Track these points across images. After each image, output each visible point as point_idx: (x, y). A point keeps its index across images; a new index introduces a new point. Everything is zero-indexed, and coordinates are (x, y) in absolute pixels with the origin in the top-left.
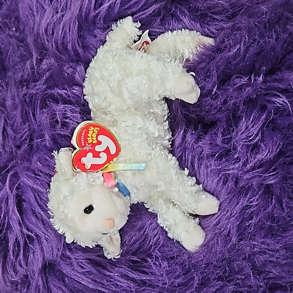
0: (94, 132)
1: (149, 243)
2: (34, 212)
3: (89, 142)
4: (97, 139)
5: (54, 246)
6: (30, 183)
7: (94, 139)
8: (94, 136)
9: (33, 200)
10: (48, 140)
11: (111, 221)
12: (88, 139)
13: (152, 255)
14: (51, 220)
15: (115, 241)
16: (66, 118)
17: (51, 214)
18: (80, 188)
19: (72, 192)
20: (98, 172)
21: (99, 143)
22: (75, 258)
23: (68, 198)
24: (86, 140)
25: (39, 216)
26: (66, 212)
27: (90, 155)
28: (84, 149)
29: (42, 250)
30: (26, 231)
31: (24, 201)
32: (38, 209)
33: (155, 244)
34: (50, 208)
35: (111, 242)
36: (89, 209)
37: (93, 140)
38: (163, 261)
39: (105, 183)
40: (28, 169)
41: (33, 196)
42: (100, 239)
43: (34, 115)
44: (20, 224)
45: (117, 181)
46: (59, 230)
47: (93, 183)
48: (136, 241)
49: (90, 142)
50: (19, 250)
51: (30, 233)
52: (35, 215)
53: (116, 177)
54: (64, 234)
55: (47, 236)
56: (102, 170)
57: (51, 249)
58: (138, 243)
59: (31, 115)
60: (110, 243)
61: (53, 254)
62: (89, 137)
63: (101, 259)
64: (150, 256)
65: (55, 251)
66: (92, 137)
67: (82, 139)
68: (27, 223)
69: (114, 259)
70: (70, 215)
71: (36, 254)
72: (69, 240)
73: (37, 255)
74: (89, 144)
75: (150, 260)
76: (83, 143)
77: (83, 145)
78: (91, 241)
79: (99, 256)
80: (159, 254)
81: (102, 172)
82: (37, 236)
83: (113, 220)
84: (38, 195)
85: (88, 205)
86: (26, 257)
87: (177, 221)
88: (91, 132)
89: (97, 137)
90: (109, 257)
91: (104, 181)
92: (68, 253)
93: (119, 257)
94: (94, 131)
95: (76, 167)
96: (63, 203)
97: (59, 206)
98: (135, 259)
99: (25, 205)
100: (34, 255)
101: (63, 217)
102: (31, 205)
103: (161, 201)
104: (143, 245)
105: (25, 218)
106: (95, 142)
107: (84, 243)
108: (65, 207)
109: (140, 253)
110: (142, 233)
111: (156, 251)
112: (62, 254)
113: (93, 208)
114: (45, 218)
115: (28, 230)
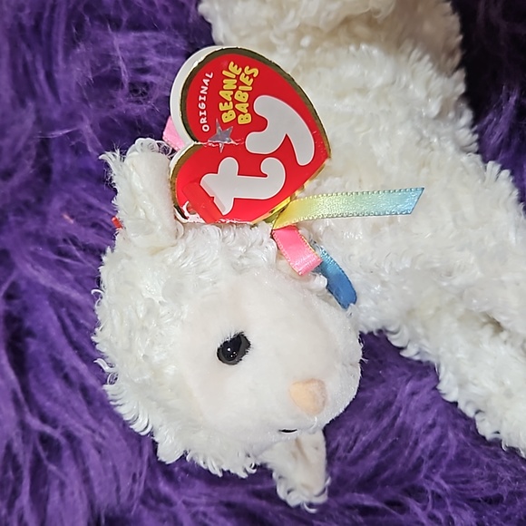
0: (239, 83)
1: (411, 454)
2: (58, 366)
3: (225, 121)
4: (251, 110)
5: (122, 467)
6: (44, 277)
7: (243, 107)
8: (242, 96)
9: (54, 330)
10: (92, 141)
11: (313, 387)
12: (222, 107)
13: (422, 490)
14: (107, 387)
15: (309, 451)
16: (145, 71)
17: (106, 368)
18: (202, 277)
19: (175, 291)
20: (255, 225)
21: (259, 124)
22: (184, 502)
23: (163, 311)
24: (214, 114)
25: (73, 376)
26: (156, 359)
27: (229, 165)
28: (210, 143)
29: (87, 480)
30: (35, 423)
31: (30, 333)
32: (70, 358)
33: (431, 457)
34: (104, 350)
35: (299, 455)
36: (234, 349)
37: (238, 113)
38: (459, 510)
39: (283, 262)
40: (37, 238)
41: (55, 318)
42: (269, 447)
43: (49, 76)
44: (16, 401)
45: (319, 252)
46: (135, 419)
47: (245, 261)
48: (368, 448)
49: (227, 118)
50: (19, 479)
51: (48, 429)
52: (61, 375)
53: (314, 243)
54: (151, 434)
55: (98, 439)
56: (267, 221)
57: (110, 475)
58: (375, 453)
59: (42, 76)
60: (294, 455)
61: (118, 489)
62: (224, 101)
63: (264, 503)
64: (417, 492)
65: (126, 483)
66: (235, 102)
67: (202, 106)
68: (41, 398)
69: (311, 505)
70: (170, 370)
71: (67, 491)
72: (168, 454)
73: (73, 494)
74: (225, 126)
75: (415, 507)
76: (203, 121)
77: (206, 128)
78: (242, 455)
79: (258, 495)
80: (446, 486)
81: (269, 227)
82: (70, 436)
83: (321, 383)
84: (70, 315)
85: (229, 334)
86: (39, 500)
87: (508, 382)
88: (230, 84)
89: (251, 101)
90: (293, 500)
91: (280, 254)
92: (164, 487)
93: (322, 499)
94: (242, 78)
95: (184, 208)
96: (144, 329)
97: (131, 340)
98: (367, 500)
99: (33, 346)
100: (62, 494)
101: (147, 377)
102: (52, 346)
103: (449, 322)
104: (392, 461)
105: (33, 384)
106: (245, 119)
107: (216, 460)
108: (153, 343)
109: (384, 484)
110: (386, 421)
111: (437, 478)
112: (147, 491)
113: (248, 345)
114: (92, 381)
115: (44, 419)
